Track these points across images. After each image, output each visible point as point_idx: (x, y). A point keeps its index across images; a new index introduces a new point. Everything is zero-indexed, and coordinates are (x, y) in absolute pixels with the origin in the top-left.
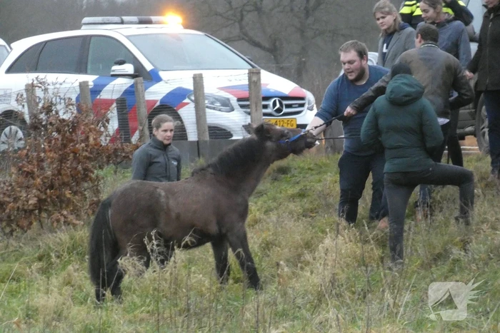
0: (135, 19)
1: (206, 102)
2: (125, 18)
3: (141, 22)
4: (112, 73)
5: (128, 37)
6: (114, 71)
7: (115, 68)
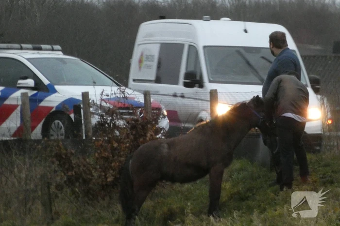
0: (30, 46)
1: (91, 109)
2: (24, 46)
3: (35, 49)
4: (18, 86)
5: (28, 59)
6: (19, 84)
7: (20, 81)
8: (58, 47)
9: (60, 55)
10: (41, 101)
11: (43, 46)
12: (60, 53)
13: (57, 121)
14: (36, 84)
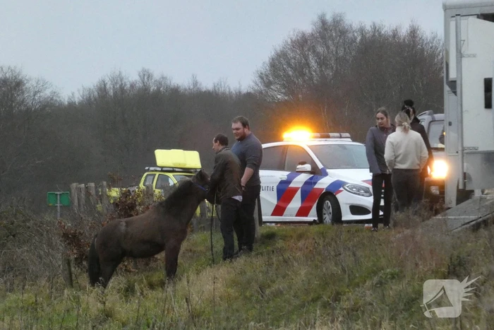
5: (310, 147)
6: (298, 169)
7: (299, 166)
8: (348, 135)
9: (347, 142)
10: (315, 183)
11: (331, 134)
12: (350, 140)
13: (327, 201)
14: (312, 168)
